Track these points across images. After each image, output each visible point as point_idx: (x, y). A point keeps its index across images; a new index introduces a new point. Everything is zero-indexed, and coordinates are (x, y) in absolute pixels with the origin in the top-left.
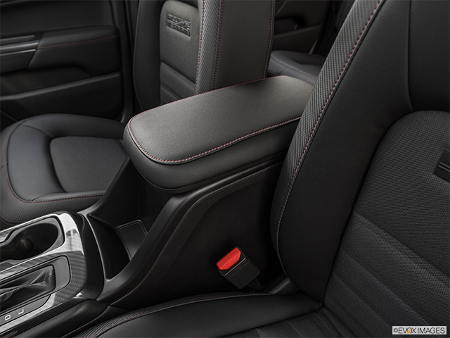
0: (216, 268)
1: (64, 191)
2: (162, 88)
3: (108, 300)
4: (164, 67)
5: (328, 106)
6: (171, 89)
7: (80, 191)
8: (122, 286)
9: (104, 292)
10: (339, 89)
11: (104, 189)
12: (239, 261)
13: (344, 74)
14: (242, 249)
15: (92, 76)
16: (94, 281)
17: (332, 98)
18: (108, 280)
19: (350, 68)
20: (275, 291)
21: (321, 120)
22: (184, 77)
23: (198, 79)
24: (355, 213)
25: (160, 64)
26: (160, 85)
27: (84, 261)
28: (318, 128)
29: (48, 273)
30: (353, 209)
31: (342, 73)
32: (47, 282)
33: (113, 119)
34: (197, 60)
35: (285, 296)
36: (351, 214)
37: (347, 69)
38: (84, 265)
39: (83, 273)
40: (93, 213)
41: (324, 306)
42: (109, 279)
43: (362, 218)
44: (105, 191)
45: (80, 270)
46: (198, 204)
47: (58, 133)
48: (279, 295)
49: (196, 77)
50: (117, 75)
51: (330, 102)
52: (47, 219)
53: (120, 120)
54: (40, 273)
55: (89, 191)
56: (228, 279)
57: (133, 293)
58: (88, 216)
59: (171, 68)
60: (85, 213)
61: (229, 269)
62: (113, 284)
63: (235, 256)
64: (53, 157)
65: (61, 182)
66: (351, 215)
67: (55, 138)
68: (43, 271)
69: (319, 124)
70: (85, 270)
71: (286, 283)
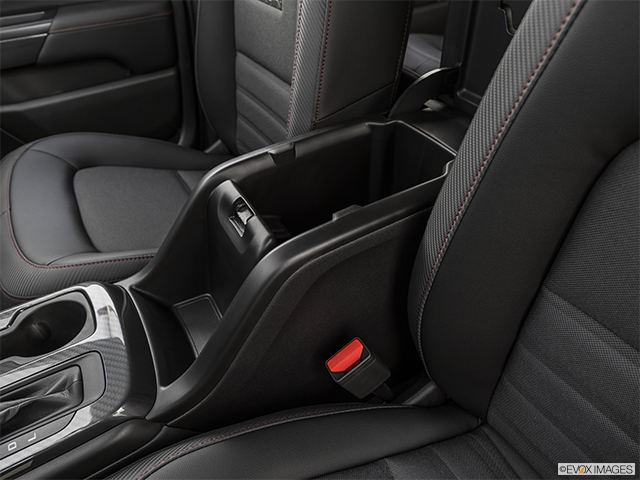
0: (326, 369)
1: (96, 250)
2: (239, 93)
3: (163, 418)
4: (241, 59)
5: (513, 121)
6: (253, 95)
7: (120, 251)
8: (184, 397)
9: (156, 406)
10: (534, 91)
11: (155, 247)
12: (361, 360)
13: (545, 67)
14: (364, 341)
15: (134, 74)
16: (141, 390)
17: (521, 108)
18: (163, 389)
19: (556, 56)
20: (413, 401)
21: (501, 143)
22: (273, 75)
23: (296, 78)
24: (546, 291)
25: (235, 55)
26: (236, 88)
27: (126, 360)
28: (493, 157)
29: (72, 379)
30: (542, 284)
31: (541, 64)
32: (70, 391)
33: (166, 139)
34: (292, 48)
35: (427, 409)
36: (539, 291)
37: (550, 59)
38: (126, 366)
39: (124, 378)
40: (139, 285)
41: (485, 422)
42: (165, 386)
43: (556, 299)
44: (156, 251)
45: (120, 374)
46: (300, 275)
47: (86, 162)
48: (417, 406)
49: (291, 74)
50: (171, 73)
51: (517, 114)
52: (69, 294)
53: (177, 142)
54: (60, 377)
55: (133, 249)
56: (344, 386)
57: (200, 407)
58: (131, 288)
59: (252, 62)
60: (126, 284)
61: (346, 372)
62: (171, 394)
63: (354, 351)
64: (78, 198)
65: (90, 235)
66: (538, 293)
67: (81, 169)
68: (65, 374)
69: (497, 150)
70: (128, 373)
71: (430, 389)
